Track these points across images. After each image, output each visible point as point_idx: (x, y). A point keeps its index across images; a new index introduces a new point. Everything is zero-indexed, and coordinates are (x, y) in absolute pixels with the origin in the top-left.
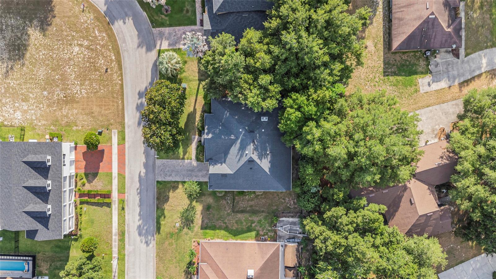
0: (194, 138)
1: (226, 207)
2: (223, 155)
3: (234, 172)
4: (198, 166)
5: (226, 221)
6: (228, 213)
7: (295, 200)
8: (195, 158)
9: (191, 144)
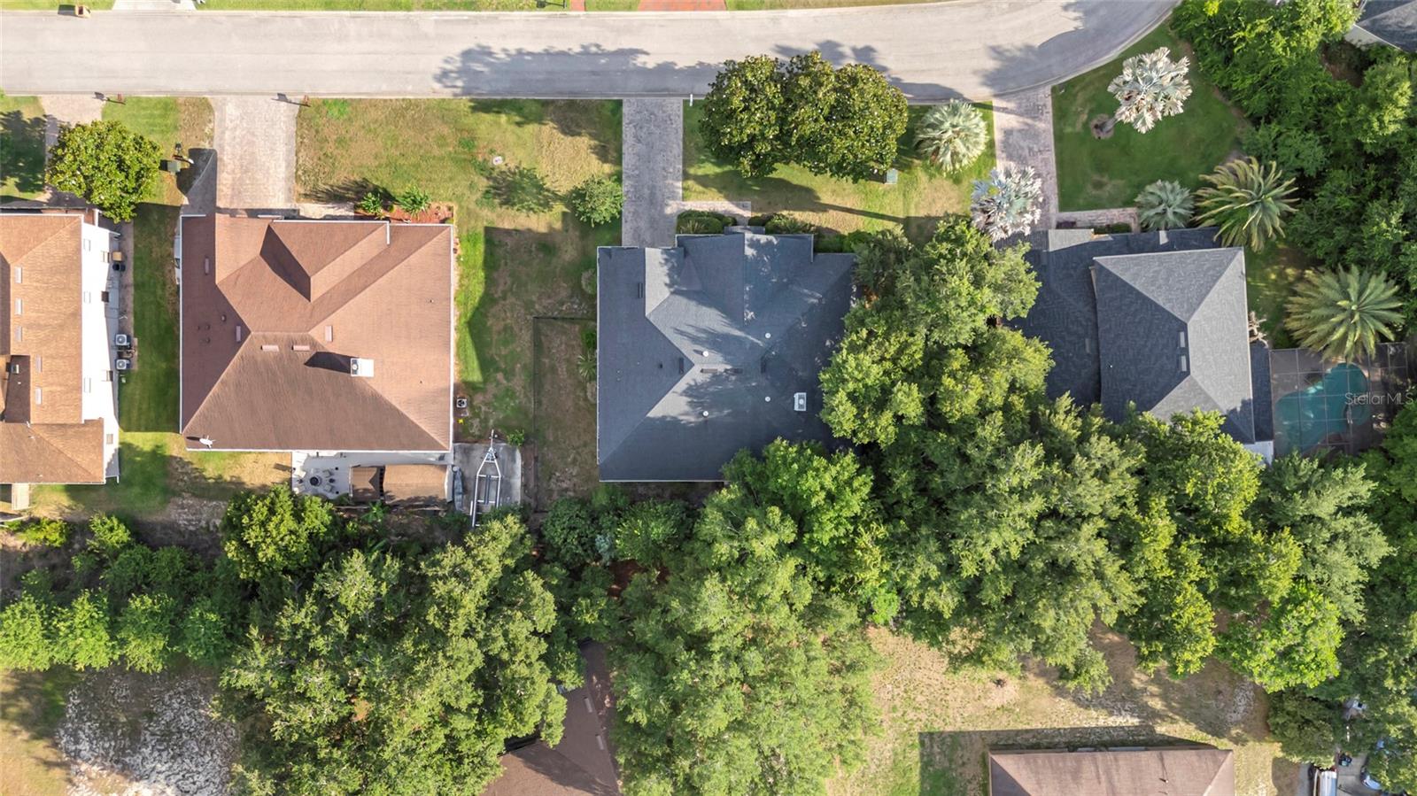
0: (744, 207)
1: (549, 297)
2: (697, 287)
3: (651, 319)
4: (666, 217)
5: (511, 299)
6: (533, 303)
7: (572, 494)
8: (687, 208)
9: (727, 198)
